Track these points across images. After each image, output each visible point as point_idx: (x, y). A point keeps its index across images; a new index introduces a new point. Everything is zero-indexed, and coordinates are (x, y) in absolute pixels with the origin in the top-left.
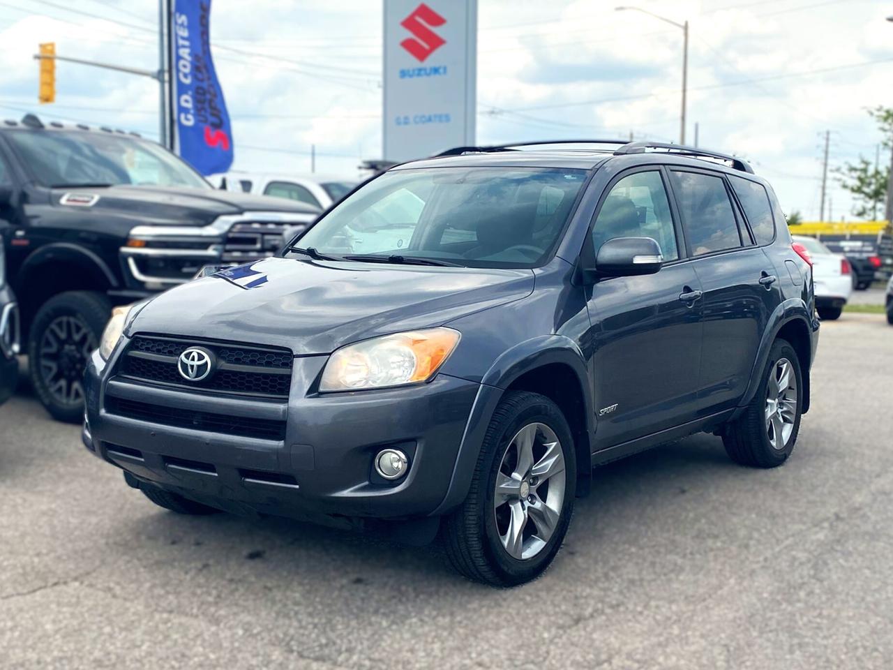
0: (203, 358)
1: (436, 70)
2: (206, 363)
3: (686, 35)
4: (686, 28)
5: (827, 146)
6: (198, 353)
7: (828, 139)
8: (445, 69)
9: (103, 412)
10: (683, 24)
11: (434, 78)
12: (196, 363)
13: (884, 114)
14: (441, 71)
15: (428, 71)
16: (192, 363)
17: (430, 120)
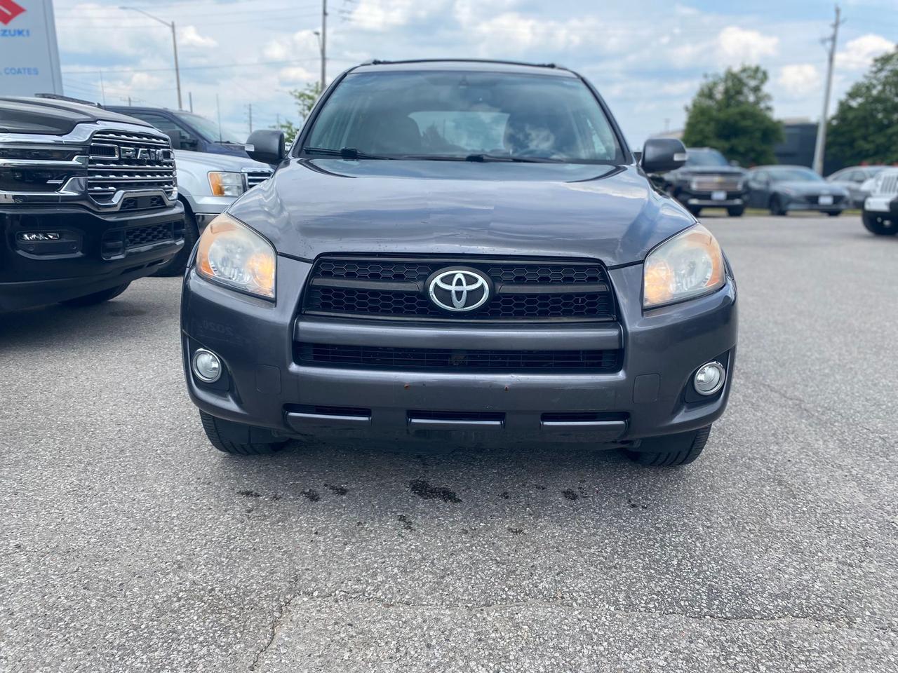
0: (476, 280)
1: (20, 33)
2: (482, 286)
3: (174, 32)
4: (173, 26)
5: (250, 113)
6: (464, 275)
7: (250, 109)
8: (28, 32)
9: (294, 367)
10: (170, 23)
11: (18, 38)
12: (466, 288)
13: (297, 94)
14: (25, 33)
15: (12, 33)
16: (459, 288)
17: (19, 72)
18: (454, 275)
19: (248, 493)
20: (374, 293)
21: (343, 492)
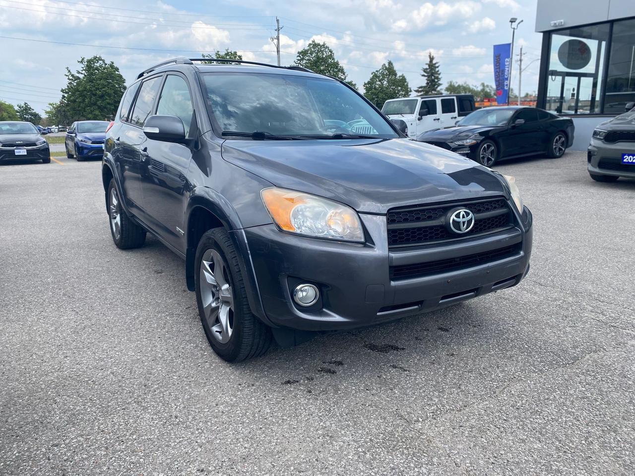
0: (469, 214)
6: (464, 212)
18: (460, 212)
19: (289, 382)
20: (419, 229)
21: (334, 372)
